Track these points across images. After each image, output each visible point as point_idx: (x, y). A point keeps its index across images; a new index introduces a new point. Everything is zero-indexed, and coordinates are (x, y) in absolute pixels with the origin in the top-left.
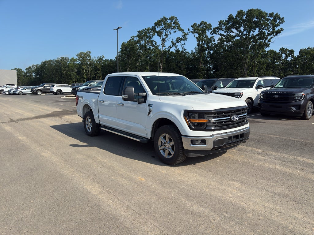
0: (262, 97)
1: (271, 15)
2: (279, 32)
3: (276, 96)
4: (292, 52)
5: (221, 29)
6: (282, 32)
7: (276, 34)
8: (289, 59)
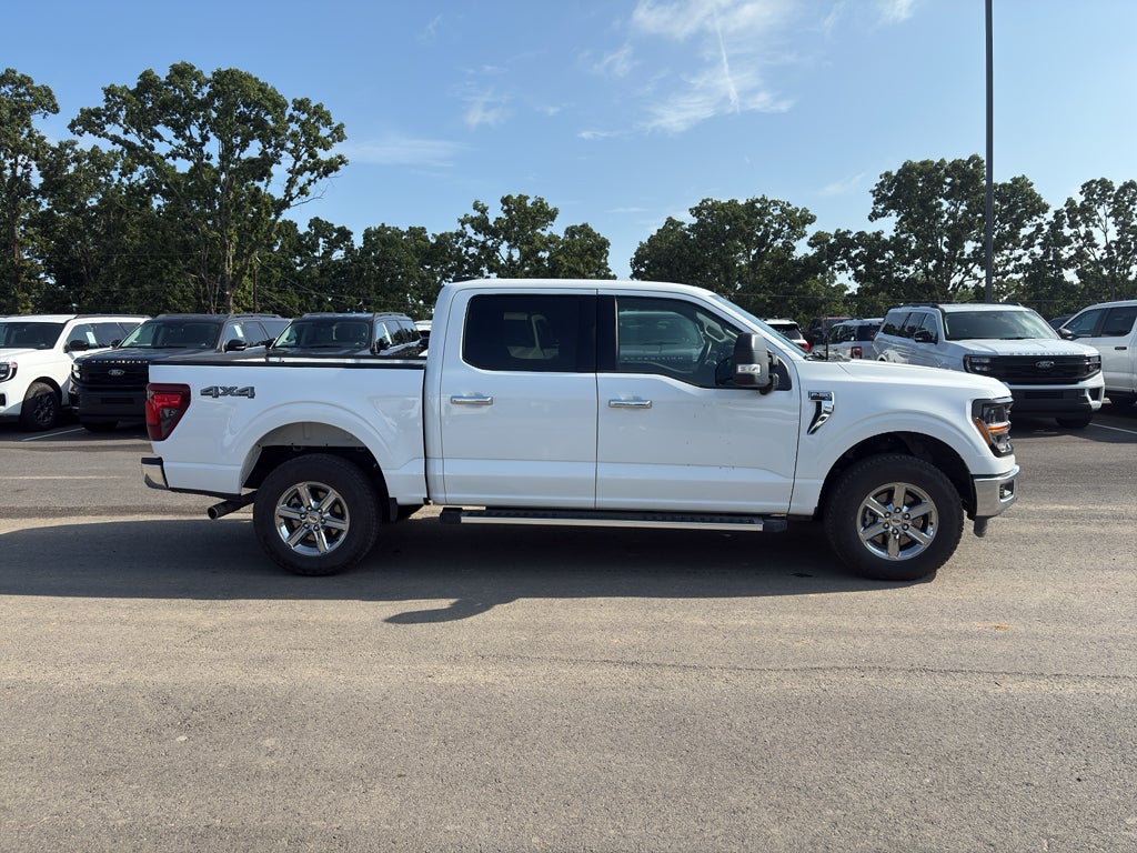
0: (77, 375)
1: (301, 105)
2: (331, 167)
3: (115, 372)
4: (345, 234)
5: (113, 119)
6: (341, 167)
7: (326, 174)
8: (338, 255)
